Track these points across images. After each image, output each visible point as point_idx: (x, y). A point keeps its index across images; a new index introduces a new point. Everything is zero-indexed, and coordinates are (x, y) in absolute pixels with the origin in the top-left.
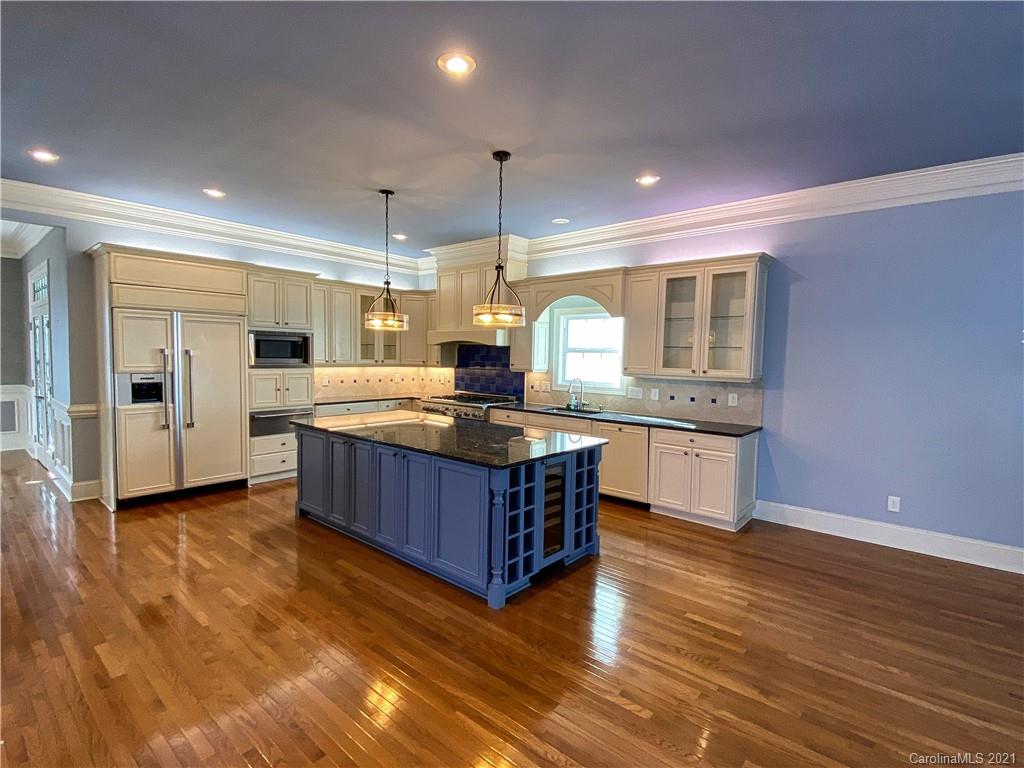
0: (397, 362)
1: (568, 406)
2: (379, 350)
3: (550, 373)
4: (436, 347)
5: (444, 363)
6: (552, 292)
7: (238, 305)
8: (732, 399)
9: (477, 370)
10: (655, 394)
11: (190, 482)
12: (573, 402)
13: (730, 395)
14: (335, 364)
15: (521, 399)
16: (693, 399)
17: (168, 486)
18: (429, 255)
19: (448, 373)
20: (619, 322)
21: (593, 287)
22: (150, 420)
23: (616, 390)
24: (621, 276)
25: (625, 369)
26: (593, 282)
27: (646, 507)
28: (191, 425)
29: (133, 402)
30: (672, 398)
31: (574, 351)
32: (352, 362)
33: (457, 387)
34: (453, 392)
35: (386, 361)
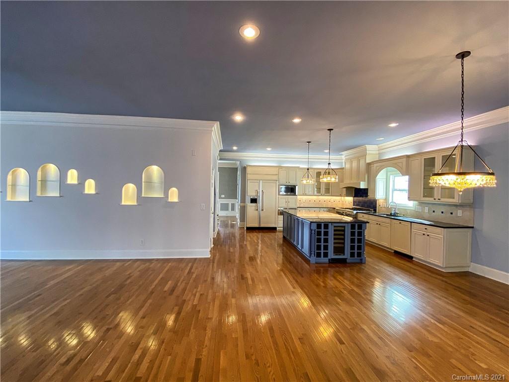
0: (330, 194)
1: (391, 214)
2: (323, 190)
3: (386, 199)
4: (345, 189)
5: (348, 195)
6: (381, 166)
7: (275, 178)
8: (460, 213)
9: (361, 199)
10: (426, 209)
11: (262, 225)
12: (393, 212)
13: (459, 211)
14: (306, 195)
15: (375, 210)
16: (442, 212)
17: (257, 225)
18: (342, 155)
19: (350, 199)
20: (407, 178)
21: (396, 164)
22: (254, 208)
23: (411, 207)
24: (405, 159)
25: (409, 198)
26: (396, 161)
27: (411, 257)
28: (263, 210)
29: (251, 203)
30: (434, 212)
31: (396, 190)
32: (312, 194)
33: (354, 206)
34: (352, 206)
35: (326, 194)
